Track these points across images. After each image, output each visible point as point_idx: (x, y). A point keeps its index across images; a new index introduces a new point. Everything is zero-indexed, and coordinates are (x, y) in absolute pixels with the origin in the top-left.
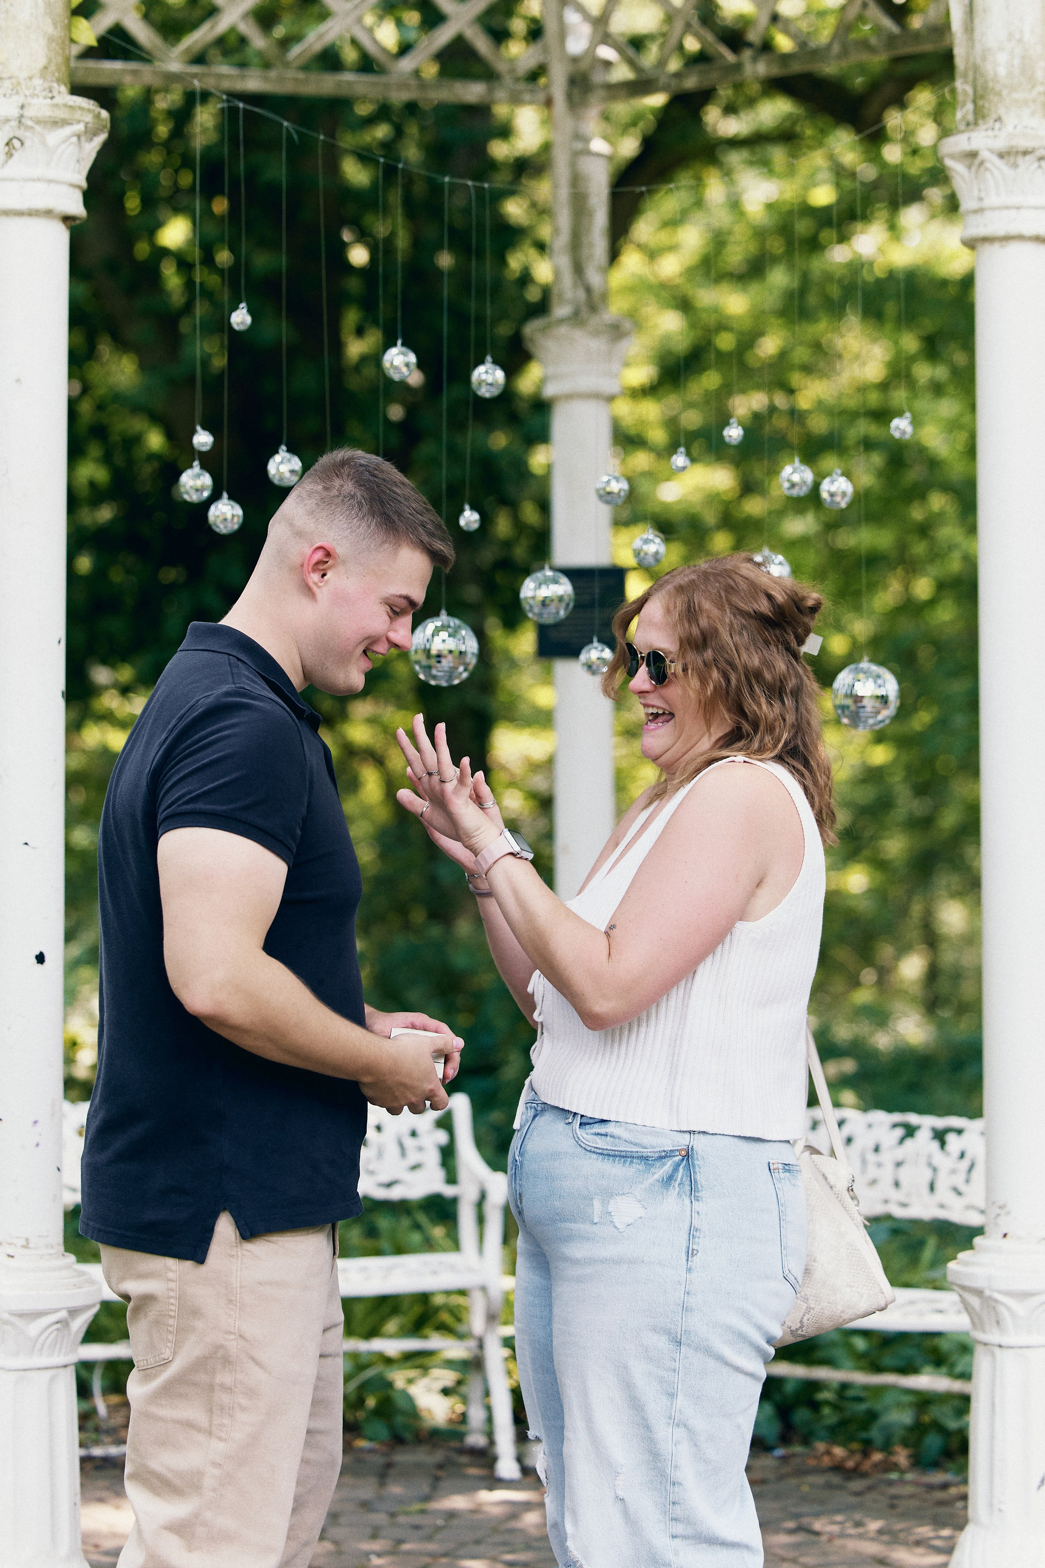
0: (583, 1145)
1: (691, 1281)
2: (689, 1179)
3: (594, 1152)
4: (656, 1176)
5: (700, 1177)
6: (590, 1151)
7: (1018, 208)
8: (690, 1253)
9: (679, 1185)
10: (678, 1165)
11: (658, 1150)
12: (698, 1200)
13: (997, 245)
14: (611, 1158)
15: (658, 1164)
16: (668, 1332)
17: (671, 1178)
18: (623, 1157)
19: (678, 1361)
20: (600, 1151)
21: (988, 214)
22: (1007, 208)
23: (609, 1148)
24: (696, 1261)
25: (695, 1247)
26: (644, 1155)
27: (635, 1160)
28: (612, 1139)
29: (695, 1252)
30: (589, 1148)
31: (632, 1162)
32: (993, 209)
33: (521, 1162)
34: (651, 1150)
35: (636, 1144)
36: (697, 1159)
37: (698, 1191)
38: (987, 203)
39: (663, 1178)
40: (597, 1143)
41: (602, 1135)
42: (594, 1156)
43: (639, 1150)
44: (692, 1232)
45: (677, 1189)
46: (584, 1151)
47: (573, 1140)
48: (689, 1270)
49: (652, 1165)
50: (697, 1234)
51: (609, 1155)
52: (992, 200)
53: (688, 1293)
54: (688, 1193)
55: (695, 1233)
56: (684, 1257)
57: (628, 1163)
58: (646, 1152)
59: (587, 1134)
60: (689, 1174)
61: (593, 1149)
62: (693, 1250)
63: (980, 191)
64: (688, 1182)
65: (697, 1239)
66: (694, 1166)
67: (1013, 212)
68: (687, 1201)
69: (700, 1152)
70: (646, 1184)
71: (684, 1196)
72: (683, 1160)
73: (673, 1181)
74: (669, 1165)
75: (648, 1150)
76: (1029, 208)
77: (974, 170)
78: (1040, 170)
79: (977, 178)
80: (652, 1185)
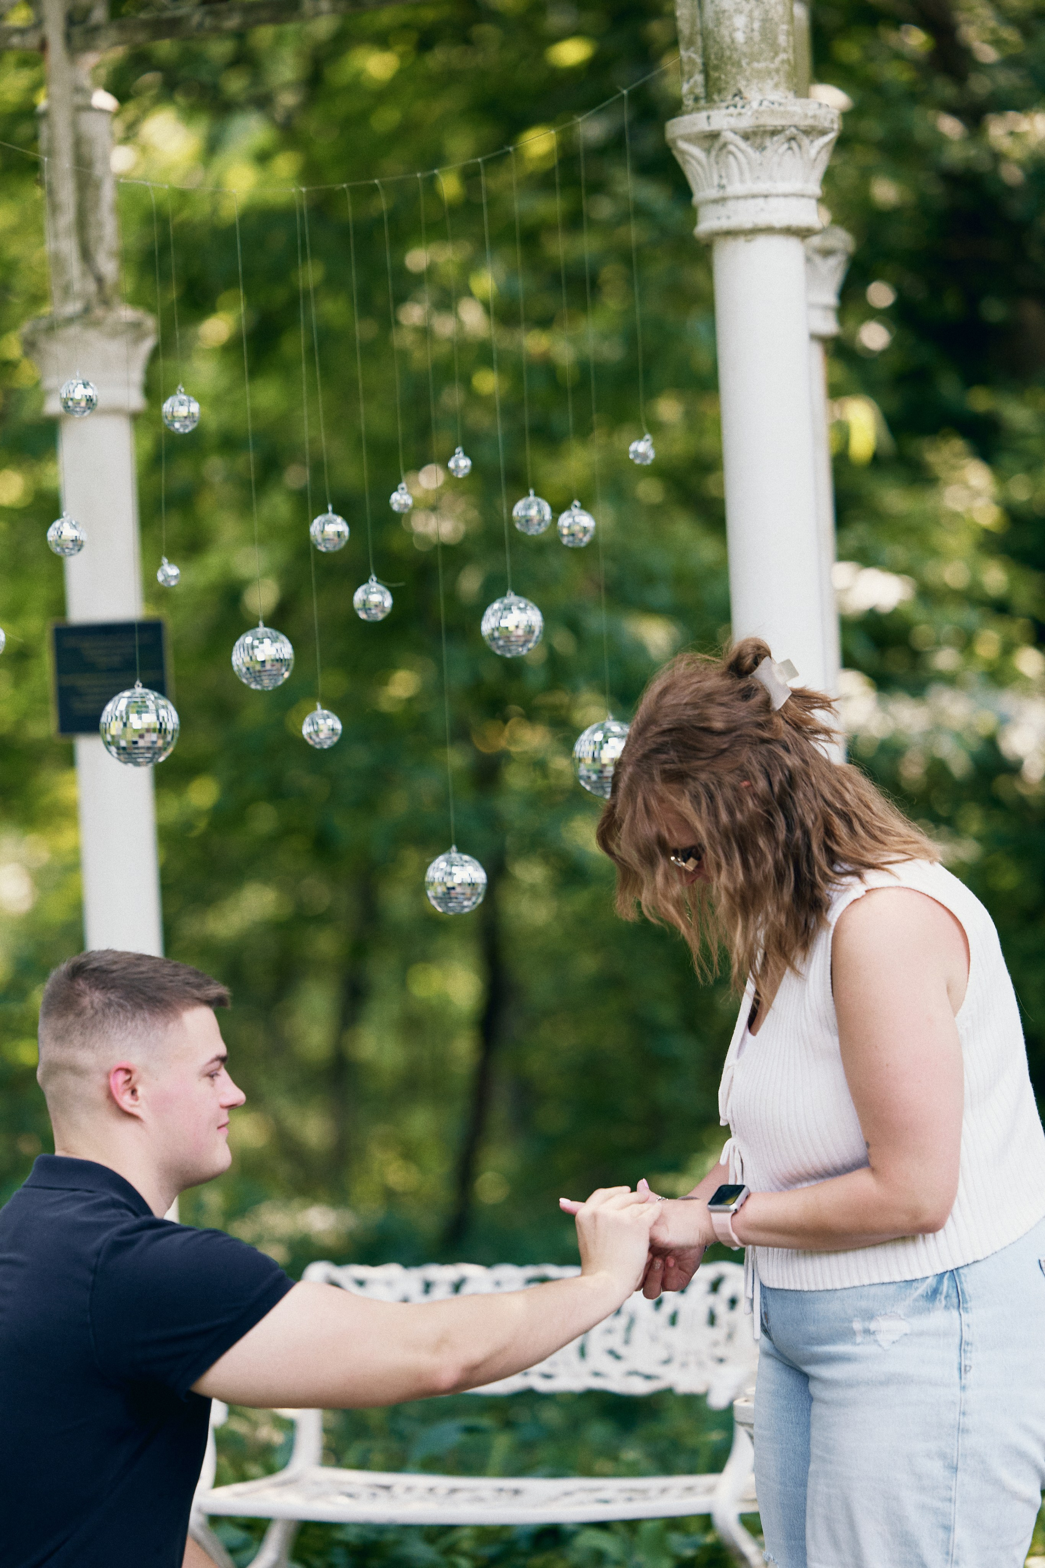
1: (966, 1400)
2: (955, 1290)
4: (920, 1291)
5: (967, 1289)
7: (766, 196)
8: (962, 1370)
9: (946, 1297)
10: (941, 1277)
12: (967, 1312)
13: (741, 242)
16: (943, 1456)
17: (937, 1290)
21: (731, 204)
22: (754, 196)
24: (971, 1378)
25: (968, 1362)
29: (968, 1368)
32: (738, 198)
37: (967, 1302)
38: (731, 190)
39: (929, 1292)
44: (963, 1345)
45: (945, 1301)
48: (963, 1388)
50: (969, 1348)
52: (735, 188)
53: (964, 1414)
54: (957, 1305)
55: (966, 1348)
56: (956, 1373)
60: (954, 1285)
62: (966, 1366)
63: (721, 177)
64: (954, 1294)
65: (969, 1355)
66: (959, 1276)
67: (760, 202)
68: (956, 1313)
70: (910, 1299)
71: (953, 1308)
73: (939, 1294)
76: (777, 196)
77: (713, 153)
78: (790, 152)
79: (717, 163)
80: (916, 1300)
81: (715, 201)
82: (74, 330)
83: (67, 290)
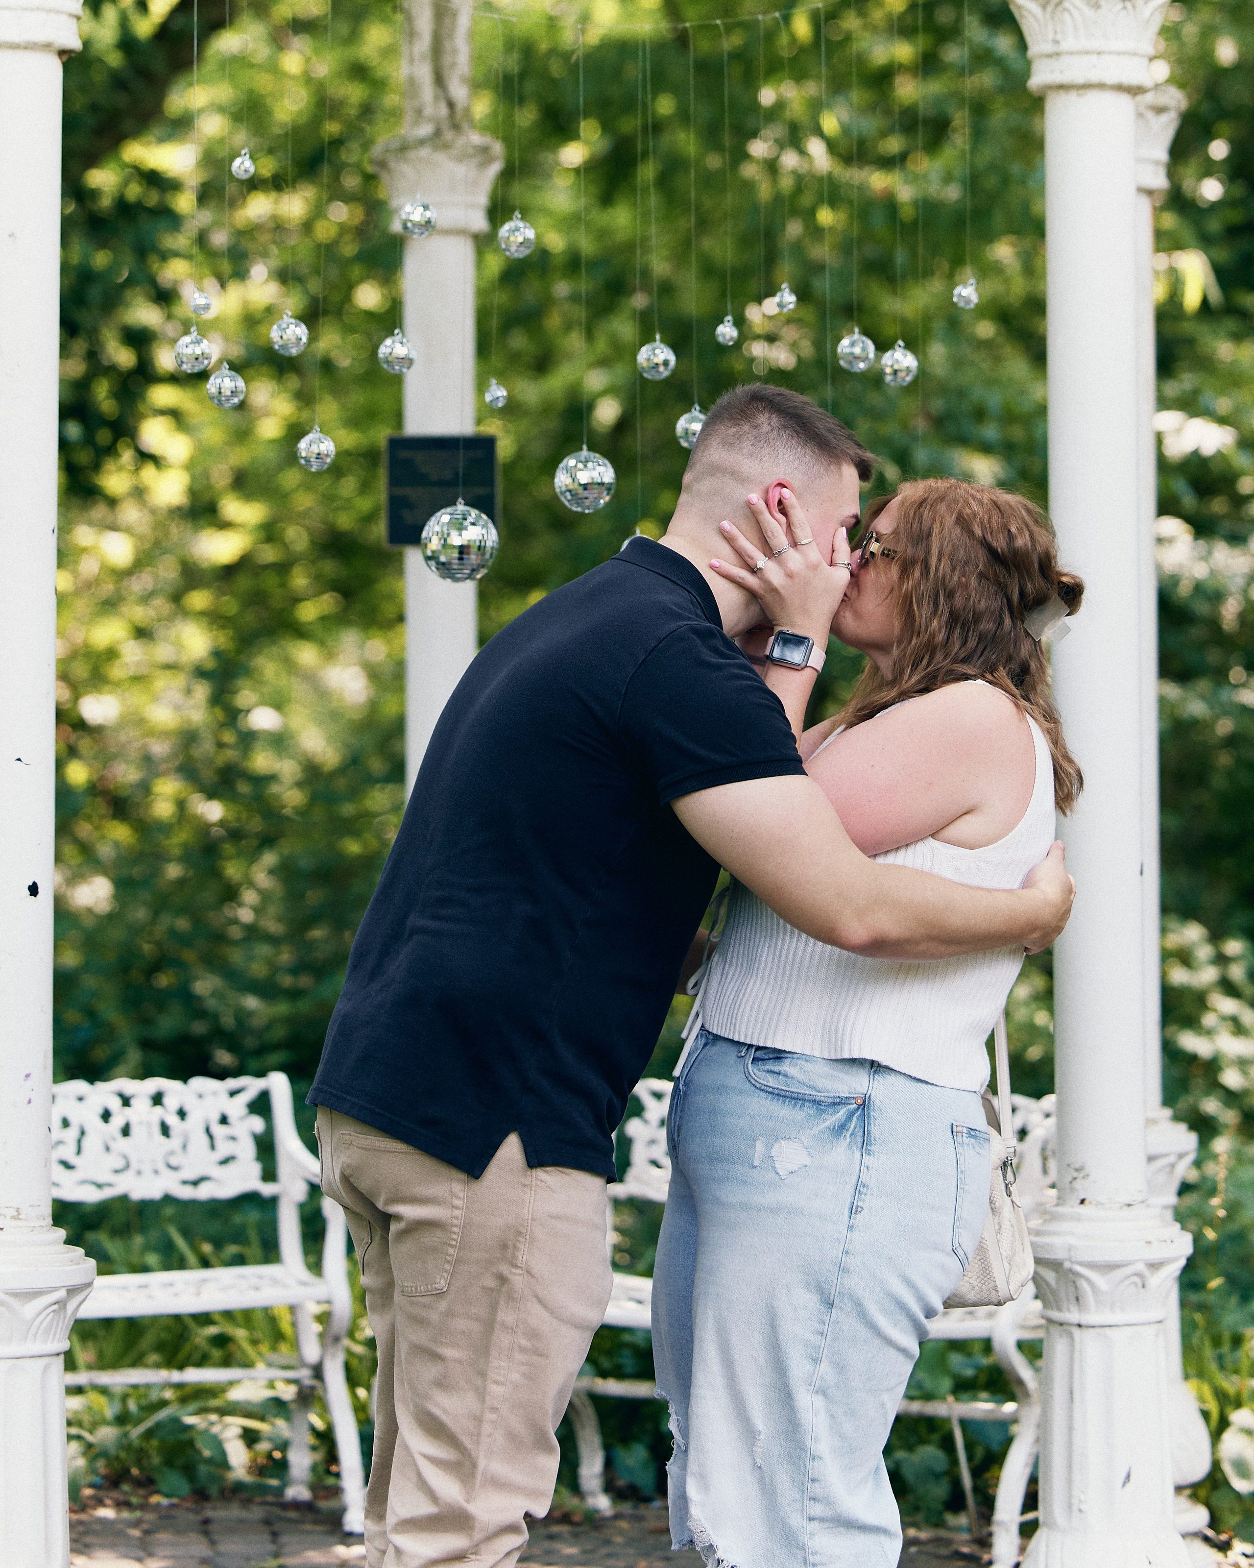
0: (754, 1082)
1: (851, 1240)
2: (862, 1130)
3: (763, 1090)
4: (827, 1123)
5: (875, 1130)
6: (760, 1089)
7: (1099, 53)
8: (854, 1210)
9: (851, 1135)
10: (852, 1114)
11: (832, 1095)
12: (869, 1154)
13: (1072, 97)
14: (781, 1098)
15: (831, 1110)
16: (818, 1293)
17: (843, 1127)
18: (794, 1099)
19: (827, 1324)
20: (771, 1090)
21: (1064, 59)
22: (1088, 53)
23: (780, 1087)
24: (859, 1219)
25: (860, 1204)
26: (817, 1099)
27: (806, 1104)
28: (784, 1078)
29: (859, 1209)
30: (759, 1086)
31: (803, 1105)
32: (1072, 53)
34: (825, 1094)
35: (809, 1087)
36: (874, 1110)
37: (871, 1145)
38: (1065, 46)
39: (834, 1126)
40: (768, 1081)
41: (774, 1072)
42: (764, 1095)
43: (812, 1093)
44: (859, 1187)
45: (848, 1139)
46: (753, 1088)
47: (743, 1075)
48: (851, 1228)
49: (824, 1111)
50: (865, 1190)
51: (778, 1095)
52: (1069, 43)
53: (846, 1253)
54: (860, 1145)
55: (862, 1189)
56: (847, 1213)
57: (799, 1106)
58: (820, 1096)
59: (759, 1070)
60: (862, 1125)
61: (763, 1087)
62: (858, 1207)
63: (1056, 32)
64: (861, 1134)
65: (863, 1196)
66: (869, 1117)
68: (857, 1154)
69: (878, 1103)
70: (816, 1130)
71: (854, 1148)
72: (858, 1109)
73: (844, 1131)
74: (842, 1113)
75: (822, 1094)
76: (1110, 53)
77: (1049, 9)
78: (1124, 12)
79: (1053, 18)
80: (821, 1132)
81: (1049, 56)
82: (425, 152)
83: (419, 112)
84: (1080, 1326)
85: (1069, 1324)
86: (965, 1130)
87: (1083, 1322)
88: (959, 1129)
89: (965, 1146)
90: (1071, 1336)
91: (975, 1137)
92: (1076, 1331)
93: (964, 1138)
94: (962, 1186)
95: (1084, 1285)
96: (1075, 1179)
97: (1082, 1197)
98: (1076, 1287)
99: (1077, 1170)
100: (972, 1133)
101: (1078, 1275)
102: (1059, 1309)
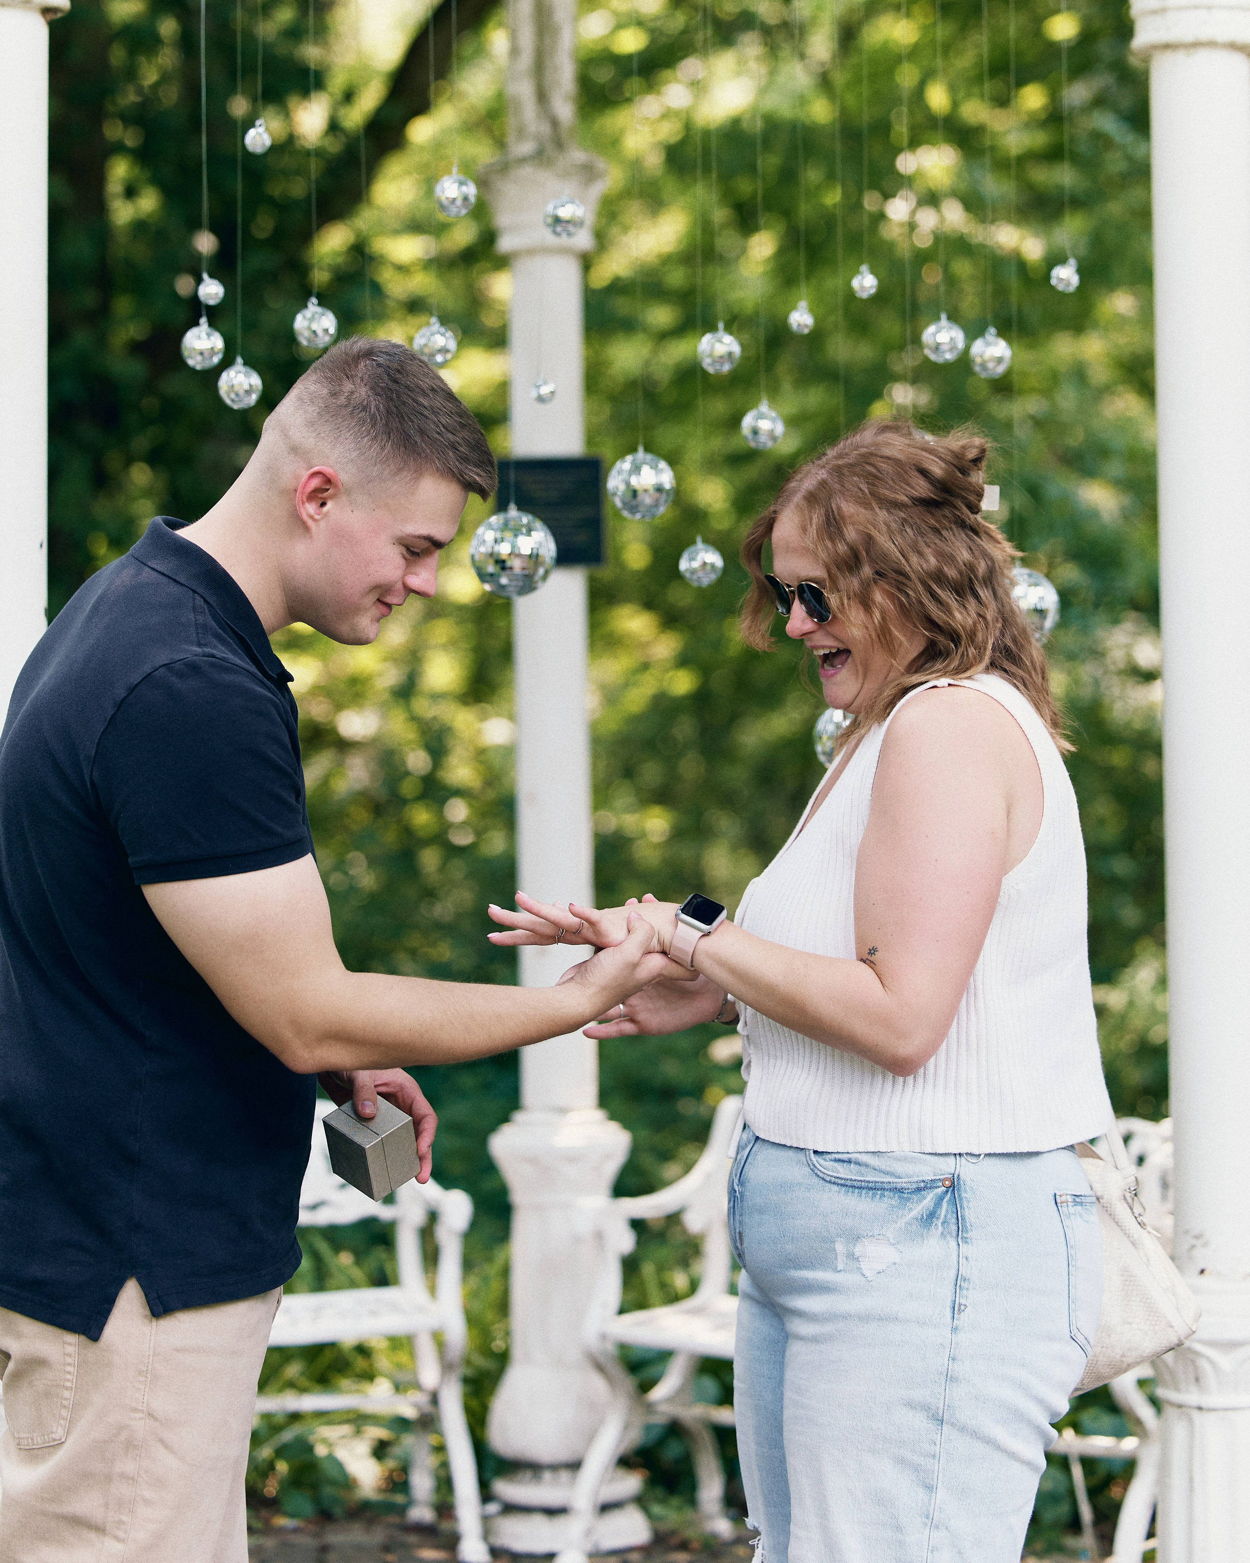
0: (821, 1175)
1: (957, 1344)
2: (955, 1215)
3: (834, 1183)
4: (914, 1213)
5: (970, 1214)
6: (830, 1182)
7: (1209, 8)
8: (956, 1309)
9: (943, 1223)
10: (941, 1199)
11: (915, 1179)
12: (966, 1242)
13: (1181, 54)
14: (857, 1191)
15: (915, 1197)
16: (926, 1408)
17: (932, 1215)
18: (871, 1189)
19: (938, 1444)
20: (843, 1182)
21: (1172, 15)
23: (853, 1178)
24: (964, 1319)
25: (963, 1301)
26: (898, 1186)
27: (886, 1193)
28: (857, 1167)
29: (962, 1307)
30: (828, 1178)
31: (882, 1195)
32: (1179, 9)
33: (741, 1193)
34: (907, 1180)
35: (887, 1173)
36: (965, 1191)
37: (967, 1231)
39: (922, 1215)
40: (839, 1172)
41: (843, 1161)
42: (835, 1188)
43: (891, 1180)
44: (959, 1282)
45: (940, 1228)
46: (821, 1182)
47: (808, 1169)
48: (955, 1330)
49: (908, 1199)
50: (965, 1285)
51: (853, 1187)
53: (953, 1359)
54: (954, 1234)
55: (962, 1284)
56: (947, 1313)
57: (878, 1197)
58: (901, 1183)
59: (825, 1160)
60: (955, 1210)
61: (833, 1179)
62: (960, 1305)
64: (954, 1220)
65: (965, 1291)
66: (961, 1199)
67: (1204, 13)
68: (953, 1244)
69: (968, 1183)
70: (901, 1223)
71: (948, 1238)
72: (947, 1192)
73: (934, 1220)
74: (929, 1199)
75: (903, 1180)
80: (909, 1224)
81: (1154, 12)
82: (526, 171)
83: (521, 131)
84: (1200, 1408)
85: (1190, 1407)
86: (1070, 1199)
87: (1203, 1404)
88: (1064, 1198)
89: (1072, 1217)
90: (1190, 1420)
91: (1081, 1204)
92: (1196, 1414)
93: (1070, 1208)
94: (1074, 1263)
95: (1203, 1364)
96: (1193, 1247)
97: (1202, 1266)
98: (1196, 1368)
99: (1197, 1237)
100: (1077, 1200)
101: (1197, 1354)
102: (1177, 1389)
